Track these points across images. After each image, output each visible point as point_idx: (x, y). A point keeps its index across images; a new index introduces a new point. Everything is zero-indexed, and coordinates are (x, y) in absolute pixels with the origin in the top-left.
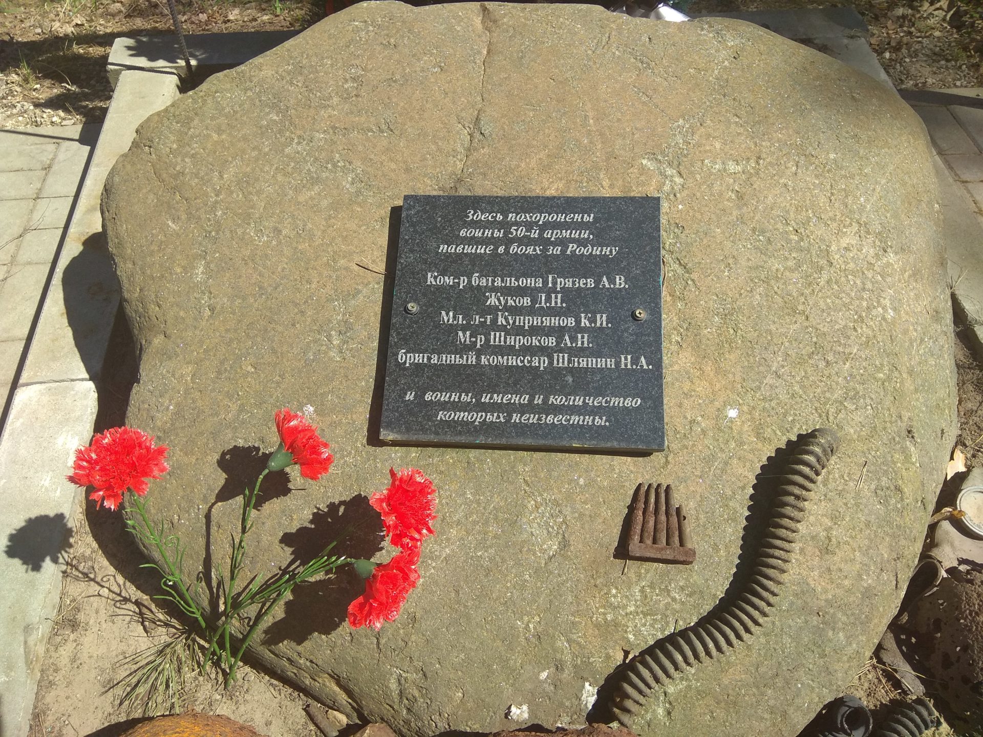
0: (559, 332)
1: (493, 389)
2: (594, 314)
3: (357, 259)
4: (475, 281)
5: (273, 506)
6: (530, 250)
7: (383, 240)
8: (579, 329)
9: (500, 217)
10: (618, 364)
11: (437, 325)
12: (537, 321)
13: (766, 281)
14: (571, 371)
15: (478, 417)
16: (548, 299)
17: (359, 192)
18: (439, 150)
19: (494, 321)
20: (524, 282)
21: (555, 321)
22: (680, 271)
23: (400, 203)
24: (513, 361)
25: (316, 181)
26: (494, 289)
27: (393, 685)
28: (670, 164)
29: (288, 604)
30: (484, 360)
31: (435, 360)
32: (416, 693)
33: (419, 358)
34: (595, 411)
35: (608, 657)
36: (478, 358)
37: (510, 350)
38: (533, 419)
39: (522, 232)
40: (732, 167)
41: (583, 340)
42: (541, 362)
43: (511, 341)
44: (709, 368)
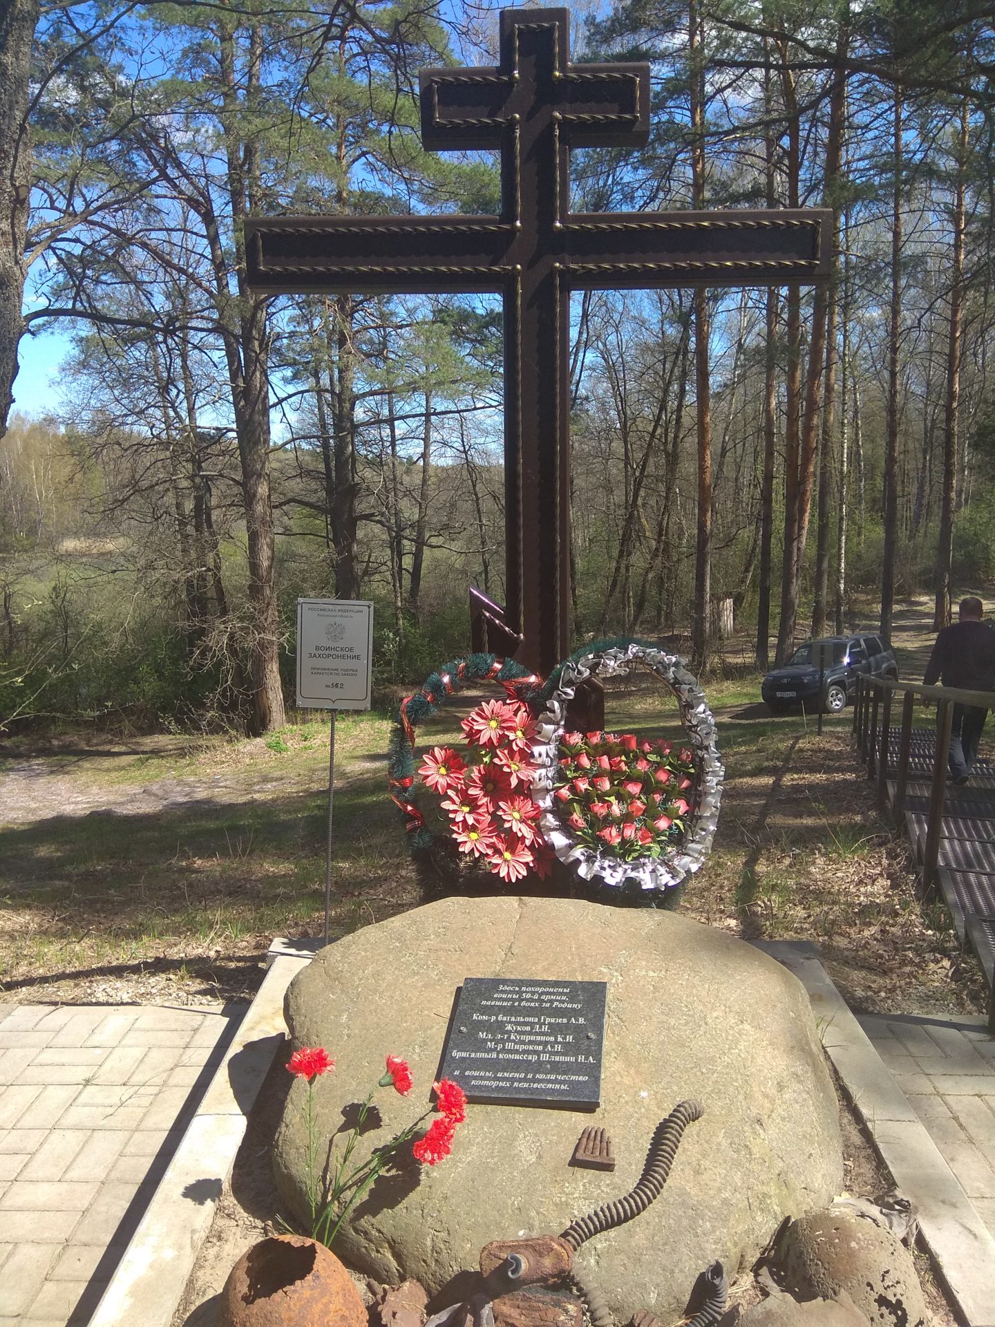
0: (545, 1043)
1: (504, 1070)
2: (566, 1035)
3: (434, 1011)
4: (500, 1018)
5: (371, 1134)
6: (532, 1004)
7: (451, 1002)
8: (556, 1042)
9: (517, 989)
10: (576, 1060)
11: (476, 1039)
12: (533, 1038)
13: (668, 1029)
14: (549, 1062)
15: (494, 1084)
16: (540, 1028)
17: (440, 979)
18: (487, 960)
19: (509, 1037)
20: (527, 1019)
21: (543, 1038)
22: (618, 1021)
23: (462, 985)
24: (517, 1057)
25: (415, 974)
26: (510, 1022)
27: (429, 1243)
28: (616, 971)
29: (372, 1190)
30: (501, 1056)
31: (473, 1055)
32: (442, 1246)
33: (464, 1054)
34: (561, 1082)
35: (561, 1223)
36: (498, 1055)
37: (517, 1052)
38: (526, 1085)
39: (529, 996)
40: (651, 974)
41: (558, 1048)
42: (534, 1058)
43: (517, 1047)
44: (632, 1071)
